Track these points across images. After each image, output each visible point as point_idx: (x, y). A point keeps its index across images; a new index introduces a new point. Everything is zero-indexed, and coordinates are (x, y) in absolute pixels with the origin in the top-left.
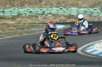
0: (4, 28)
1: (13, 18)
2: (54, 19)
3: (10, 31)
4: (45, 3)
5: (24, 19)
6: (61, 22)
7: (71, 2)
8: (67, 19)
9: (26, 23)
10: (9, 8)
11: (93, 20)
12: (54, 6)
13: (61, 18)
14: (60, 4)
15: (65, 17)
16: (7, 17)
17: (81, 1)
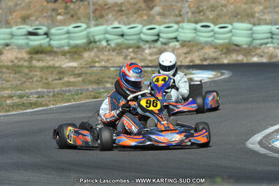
0: (50, 80)
1: (75, 52)
2: (187, 55)
3: (64, 89)
4: (162, 10)
5: (103, 54)
6: (205, 63)
7: (232, 7)
8: (221, 55)
9: (110, 65)
10: (63, 23)
12: (186, 19)
13: (205, 51)
14: (202, 14)
15: (216, 48)
16: (58, 50)
17: (260, 3)
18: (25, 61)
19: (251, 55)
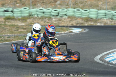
0: (13, 30)
1: (24, 19)
2: (70, 22)
3: (19, 34)
4: (60, 3)
5: (36, 20)
6: (78, 25)
7: (89, 2)
8: (84, 22)
10: (19, 7)
11: (115, 24)
12: (70, 7)
13: (78, 20)
14: (77, 5)
15: (82, 19)
16: (16, 18)
17: (101, 1)
18: (3, 22)
19: (97, 22)
